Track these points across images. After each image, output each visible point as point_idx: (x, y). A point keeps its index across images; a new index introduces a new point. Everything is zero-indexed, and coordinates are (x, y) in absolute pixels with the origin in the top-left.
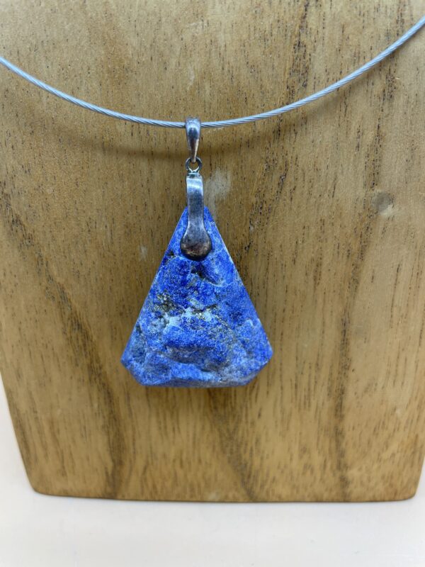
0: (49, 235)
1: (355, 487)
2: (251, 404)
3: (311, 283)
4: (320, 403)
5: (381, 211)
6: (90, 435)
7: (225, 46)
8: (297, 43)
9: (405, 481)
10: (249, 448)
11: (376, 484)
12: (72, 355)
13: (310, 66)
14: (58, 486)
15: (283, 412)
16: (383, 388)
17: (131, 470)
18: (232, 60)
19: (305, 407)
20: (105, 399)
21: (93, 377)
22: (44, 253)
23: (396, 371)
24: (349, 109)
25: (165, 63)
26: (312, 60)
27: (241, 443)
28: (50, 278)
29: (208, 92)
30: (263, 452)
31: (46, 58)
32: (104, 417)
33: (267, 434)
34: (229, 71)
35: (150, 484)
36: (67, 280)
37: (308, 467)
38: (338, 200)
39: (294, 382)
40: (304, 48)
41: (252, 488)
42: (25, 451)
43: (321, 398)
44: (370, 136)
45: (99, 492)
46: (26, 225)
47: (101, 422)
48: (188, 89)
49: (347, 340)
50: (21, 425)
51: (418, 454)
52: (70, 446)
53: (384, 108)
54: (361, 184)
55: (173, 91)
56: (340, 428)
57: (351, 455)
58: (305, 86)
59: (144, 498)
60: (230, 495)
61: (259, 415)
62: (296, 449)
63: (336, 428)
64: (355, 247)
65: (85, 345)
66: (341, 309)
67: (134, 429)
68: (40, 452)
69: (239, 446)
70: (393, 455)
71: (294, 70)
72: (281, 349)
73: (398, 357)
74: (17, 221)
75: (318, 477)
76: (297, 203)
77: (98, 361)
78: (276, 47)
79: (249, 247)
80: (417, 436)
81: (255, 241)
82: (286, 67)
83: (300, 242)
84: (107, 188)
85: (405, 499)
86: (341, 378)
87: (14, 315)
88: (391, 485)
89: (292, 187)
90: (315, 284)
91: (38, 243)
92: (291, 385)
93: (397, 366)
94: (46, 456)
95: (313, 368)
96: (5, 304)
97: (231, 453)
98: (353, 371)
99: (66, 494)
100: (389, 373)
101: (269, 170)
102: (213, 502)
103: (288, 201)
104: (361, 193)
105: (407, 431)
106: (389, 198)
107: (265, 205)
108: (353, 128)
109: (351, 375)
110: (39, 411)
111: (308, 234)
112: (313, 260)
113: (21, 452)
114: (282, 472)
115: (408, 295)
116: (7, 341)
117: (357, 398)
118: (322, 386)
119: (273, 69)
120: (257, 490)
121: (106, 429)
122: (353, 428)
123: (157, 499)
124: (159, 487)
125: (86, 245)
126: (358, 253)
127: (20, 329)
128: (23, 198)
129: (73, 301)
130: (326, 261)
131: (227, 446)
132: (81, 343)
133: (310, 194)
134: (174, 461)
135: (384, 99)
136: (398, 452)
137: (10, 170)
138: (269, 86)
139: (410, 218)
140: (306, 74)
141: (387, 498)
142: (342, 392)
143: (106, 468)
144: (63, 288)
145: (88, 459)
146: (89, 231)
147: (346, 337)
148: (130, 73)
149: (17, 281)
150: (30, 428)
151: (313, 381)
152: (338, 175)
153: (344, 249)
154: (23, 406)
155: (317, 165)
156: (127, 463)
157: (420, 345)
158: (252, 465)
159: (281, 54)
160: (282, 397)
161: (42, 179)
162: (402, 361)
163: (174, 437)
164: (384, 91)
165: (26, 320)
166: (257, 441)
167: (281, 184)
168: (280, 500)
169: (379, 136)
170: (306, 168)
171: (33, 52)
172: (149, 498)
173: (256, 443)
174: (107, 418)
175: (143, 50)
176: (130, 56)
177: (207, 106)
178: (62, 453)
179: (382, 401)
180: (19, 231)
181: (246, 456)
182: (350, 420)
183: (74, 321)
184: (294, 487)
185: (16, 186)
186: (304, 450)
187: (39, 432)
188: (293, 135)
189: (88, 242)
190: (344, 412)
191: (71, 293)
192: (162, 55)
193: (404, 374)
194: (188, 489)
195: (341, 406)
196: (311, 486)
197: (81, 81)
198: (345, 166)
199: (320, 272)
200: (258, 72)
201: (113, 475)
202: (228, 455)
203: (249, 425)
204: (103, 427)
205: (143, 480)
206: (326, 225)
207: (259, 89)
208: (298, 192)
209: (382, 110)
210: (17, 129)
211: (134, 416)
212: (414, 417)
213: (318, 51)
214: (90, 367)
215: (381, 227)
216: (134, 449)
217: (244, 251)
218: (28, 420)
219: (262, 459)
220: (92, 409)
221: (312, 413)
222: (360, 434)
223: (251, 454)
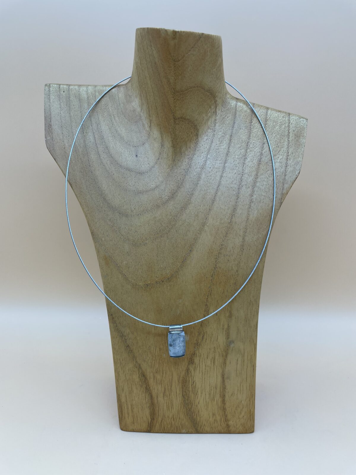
0: (137, 350)
1: (232, 428)
2: (196, 399)
4: (218, 399)
5: (231, 345)
6: (144, 409)
8: (206, 304)
9: (249, 426)
10: (196, 414)
11: (239, 427)
12: (141, 384)
13: (209, 310)
14: (131, 428)
15: (206, 402)
16: (237, 394)
17: (156, 422)
19: (213, 401)
20: (150, 398)
21: (147, 391)
22: (135, 355)
23: (240, 389)
25: (172, 309)
27: (193, 412)
28: (136, 362)
30: (200, 415)
32: (149, 404)
33: (201, 409)
35: (163, 427)
36: (141, 362)
37: (215, 421)
38: (218, 342)
41: (197, 428)
42: (120, 415)
43: (217, 397)
44: (226, 326)
45: (145, 429)
46: (131, 347)
47: (148, 405)
49: (224, 380)
50: (121, 406)
52: (137, 414)
54: (224, 338)
56: (225, 407)
57: (229, 417)
59: (160, 432)
60: (190, 431)
61: (199, 403)
62: (211, 414)
64: (224, 354)
65: (145, 381)
66: (222, 371)
67: (158, 408)
68: (126, 415)
70: (243, 416)
72: (205, 383)
74: (128, 346)
75: (219, 424)
76: (207, 343)
77: (149, 386)
80: (250, 410)
81: (196, 352)
82: (203, 310)
83: (209, 352)
85: (251, 433)
86: (223, 391)
87: (124, 372)
88: (244, 427)
89: (206, 339)
91: (134, 352)
93: (240, 387)
94: (128, 417)
95: (215, 388)
97: (190, 416)
98: (227, 389)
99: (133, 431)
100: (238, 390)
101: (199, 334)
102: (184, 433)
103: (205, 342)
104: (225, 340)
106: (233, 342)
107: (198, 343)
109: (227, 391)
110: (128, 401)
111: (211, 351)
112: (212, 358)
114: (207, 422)
116: (120, 379)
117: (229, 398)
118: (218, 394)
120: (199, 429)
122: (229, 407)
123: (165, 432)
124: (166, 428)
126: (225, 356)
128: (131, 340)
129: (143, 368)
130: (216, 358)
131: (189, 413)
132: (144, 380)
133: (211, 340)
134: (171, 418)
136: (245, 415)
139: (239, 347)
141: (244, 432)
142: (224, 396)
143: (148, 421)
144: (140, 365)
145: (142, 418)
148: (162, 311)
149: (126, 362)
150: (124, 407)
151: (215, 392)
152: (218, 336)
153: (221, 355)
154: (123, 400)
155: (212, 334)
156: (156, 419)
157: (247, 381)
158: (197, 420)
163: (172, 410)
164: (229, 315)
165: (128, 374)
166: (198, 411)
167: (203, 338)
168: (207, 433)
169: (229, 326)
170: (209, 334)
172: (162, 432)
174: (150, 404)
175: (166, 306)
176: (163, 307)
178: (134, 416)
179: (237, 398)
180: (128, 349)
181: (195, 417)
182: (228, 405)
183: (142, 374)
184: (211, 427)
185: (129, 337)
186: (214, 415)
187: (127, 408)
188: (205, 326)
190: (225, 402)
191: (142, 366)
192: (171, 307)
193: (243, 390)
194: (176, 429)
195: (224, 400)
196: (217, 427)
198: (220, 334)
201: (150, 423)
202: (189, 416)
203: (196, 406)
204: (149, 407)
205: (161, 425)
209: (229, 320)
214: (146, 388)
215: (231, 349)
216: (158, 414)
218: (124, 404)
219: (200, 417)
220: (146, 401)
221: (215, 402)
222: (231, 409)
223: (197, 416)
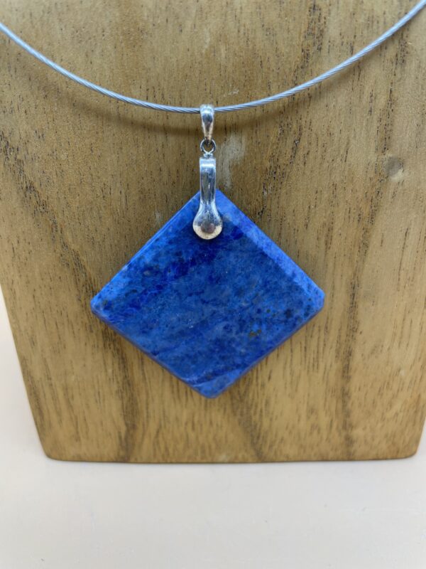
0: (63, 201)
1: (360, 446)
2: (261, 367)
3: (323, 246)
4: (328, 365)
5: (392, 175)
6: (104, 400)
7: (241, 8)
8: (312, 6)
9: (407, 439)
10: (259, 409)
11: (379, 443)
12: (87, 322)
13: (325, 30)
14: (72, 451)
15: (292, 374)
16: (389, 349)
17: (143, 435)
18: (248, 22)
19: (314, 370)
20: (119, 364)
21: (108, 343)
22: (58, 220)
23: (402, 332)
24: (362, 73)
25: (181, 25)
26: (327, 23)
27: (252, 405)
28: (65, 245)
29: (223, 55)
30: (272, 414)
31: (60, 20)
32: (118, 382)
33: (276, 396)
34: (245, 34)
35: (162, 447)
36: (81, 247)
37: (316, 428)
38: (349, 165)
39: (303, 345)
40: (319, 11)
41: (261, 448)
42: (38, 418)
43: (330, 360)
44: (382, 101)
45: (112, 456)
46: (40, 191)
47: (115, 387)
48: (204, 51)
49: (356, 303)
50: (35, 393)
51: (420, 414)
52: (84, 412)
53: (397, 72)
54: (373, 149)
55: (189, 54)
56: (347, 389)
57: (357, 414)
58: (320, 49)
59: (156, 461)
60: (240, 456)
61: (269, 378)
62: (303, 410)
63: (343, 389)
64: (366, 212)
66: (350, 273)
67: (147, 394)
68: (54, 417)
69: (249, 409)
70: (397, 414)
71: (309, 33)
73: (404, 320)
74: (30, 188)
75: (325, 437)
76: (310, 167)
78: (291, 10)
79: (262, 212)
80: (419, 396)
81: (268, 206)
82: (301, 30)
83: (312, 207)
84: (122, 152)
85: (406, 457)
86: (349, 340)
87: (28, 282)
88: (394, 444)
89: (306, 152)
90: (326, 248)
91: (52, 210)
92: (301, 347)
93: (402, 328)
94: (60, 421)
95: (322, 332)
96: (19, 272)
97: (242, 415)
98: (361, 333)
99: (79, 459)
100: (395, 334)
101: (283, 134)
102: (223, 463)
103: (302, 165)
104: (373, 157)
105: (411, 390)
106: (398, 163)
107: (278, 170)
108: (365, 92)
109: (359, 337)
110: (53, 378)
111: (321, 199)
112: (324, 224)
113: (35, 419)
114: (290, 432)
115: (415, 259)
116: (21, 308)
117: (364, 359)
118: (331, 348)
119: (289, 32)
120: (265, 450)
121: (120, 394)
122: (359, 389)
123: (169, 461)
124: (171, 450)
125: (101, 212)
126: (368, 218)
127: (34, 297)
128: (37, 164)
129: (88, 268)
130: (338, 225)
131: (237, 408)
133: (323, 158)
134: (186, 424)
135: (396, 64)
136: (401, 411)
137: (23, 135)
138: (284, 49)
139: (420, 182)
140: (321, 38)
141: (389, 457)
142: (350, 354)
143: (119, 433)
144: (78, 255)
145: (102, 424)
146: (104, 197)
147: (355, 299)
148: (145, 36)
149: (31, 248)
150: (45, 395)
151: (322, 343)
152: (351, 139)
153: (354, 213)
154: (38, 374)
155: (331, 130)
156: (140, 427)
158: (261, 426)
159: (297, 17)
160: (291, 360)
161: (55, 144)
162: (408, 322)
163: (187, 400)
164: (397, 55)
165: (40, 287)
166: (267, 403)
167: (295, 149)
168: (288, 460)
169: (391, 101)
170: (320, 133)
171: (46, 14)
172: (161, 460)
173: (266, 405)
174: (121, 383)
175: (158, 11)
176: (145, 18)
177: (223, 68)
178: (76, 418)
179: (388, 362)
180: (33, 198)
181: (256, 418)
182: (356, 381)
183: (88, 288)
184: (301, 446)
185: (29, 152)
186: (312, 411)
187: (53, 398)
189: (103, 208)
190: (351, 374)
191: (85, 260)
192: (177, 17)
193: (409, 336)
194: (199, 452)
195: (348, 368)
196: (318, 445)
197: (96, 44)
198: (358, 130)
199: (332, 236)
200: (273, 35)
201: (126, 439)
202: (239, 417)
203: (260, 387)
204: (117, 392)
205: (156, 443)
206: (338, 190)
207: (274, 52)
208: (311, 156)
209: (395, 75)
210: (29, 93)
211: (147, 381)
212: (416, 377)
213: (332, 14)
214: (105, 334)
215: (391, 191)
216: (148, 413)
217: (258, 216)
218: (42, 386)
219: (271, 420)
220: (107, 375)
221: (320, 374)
222: (366, 394)
223: (261, 416)
